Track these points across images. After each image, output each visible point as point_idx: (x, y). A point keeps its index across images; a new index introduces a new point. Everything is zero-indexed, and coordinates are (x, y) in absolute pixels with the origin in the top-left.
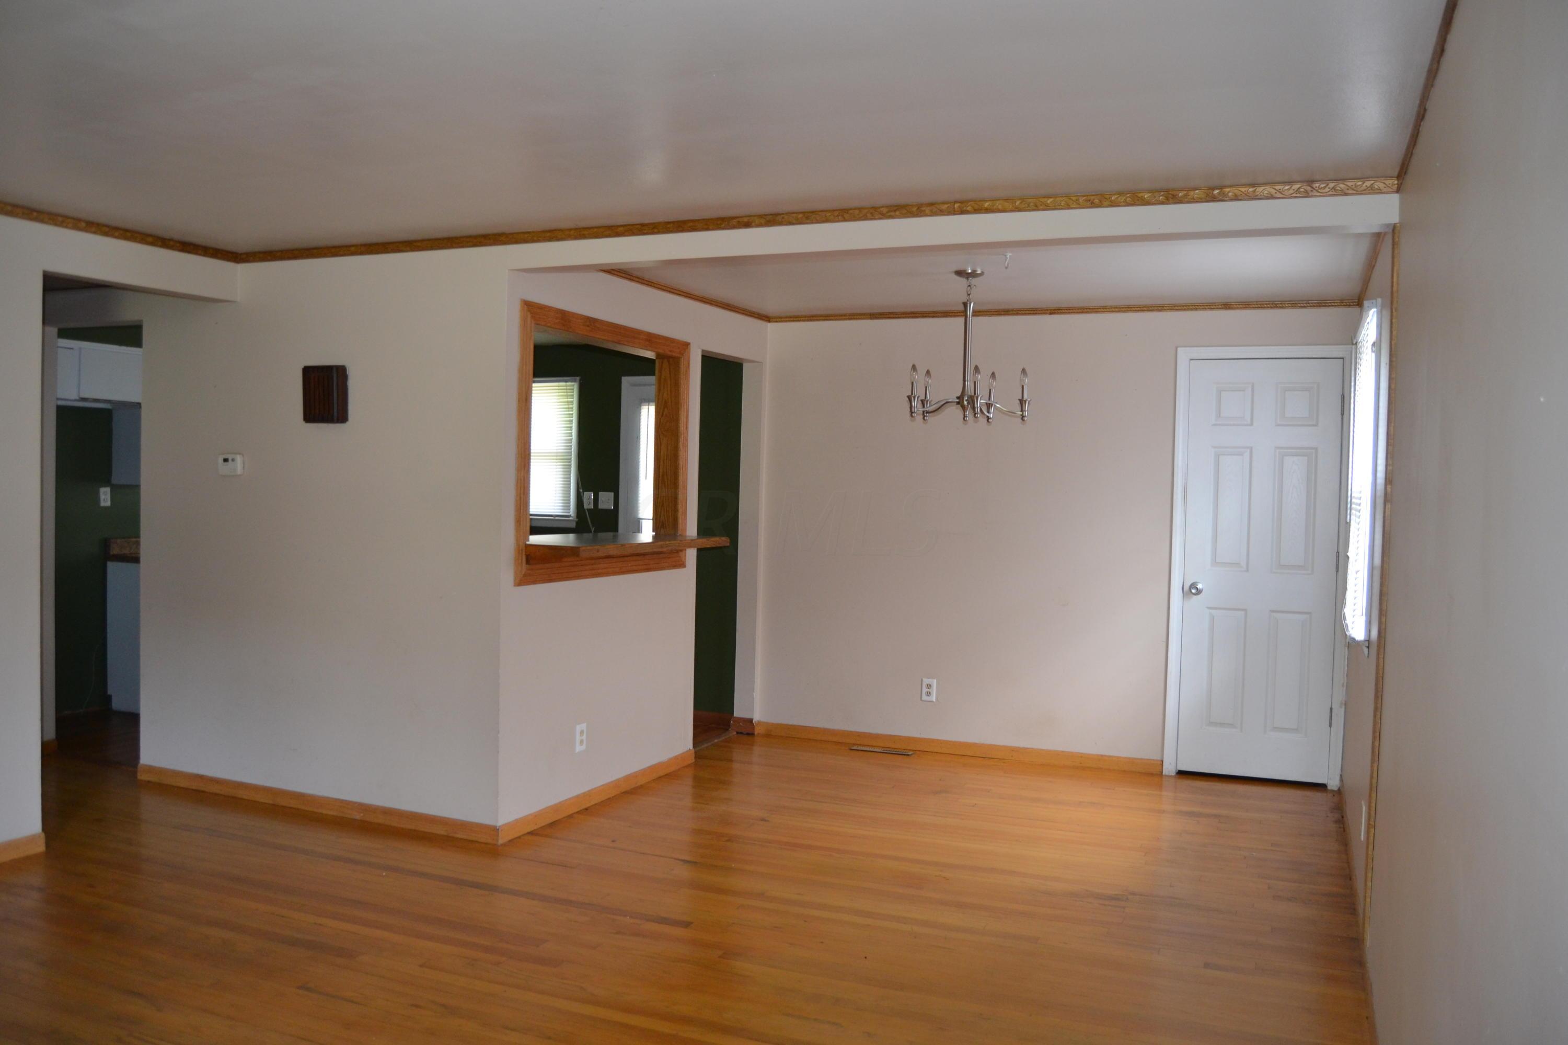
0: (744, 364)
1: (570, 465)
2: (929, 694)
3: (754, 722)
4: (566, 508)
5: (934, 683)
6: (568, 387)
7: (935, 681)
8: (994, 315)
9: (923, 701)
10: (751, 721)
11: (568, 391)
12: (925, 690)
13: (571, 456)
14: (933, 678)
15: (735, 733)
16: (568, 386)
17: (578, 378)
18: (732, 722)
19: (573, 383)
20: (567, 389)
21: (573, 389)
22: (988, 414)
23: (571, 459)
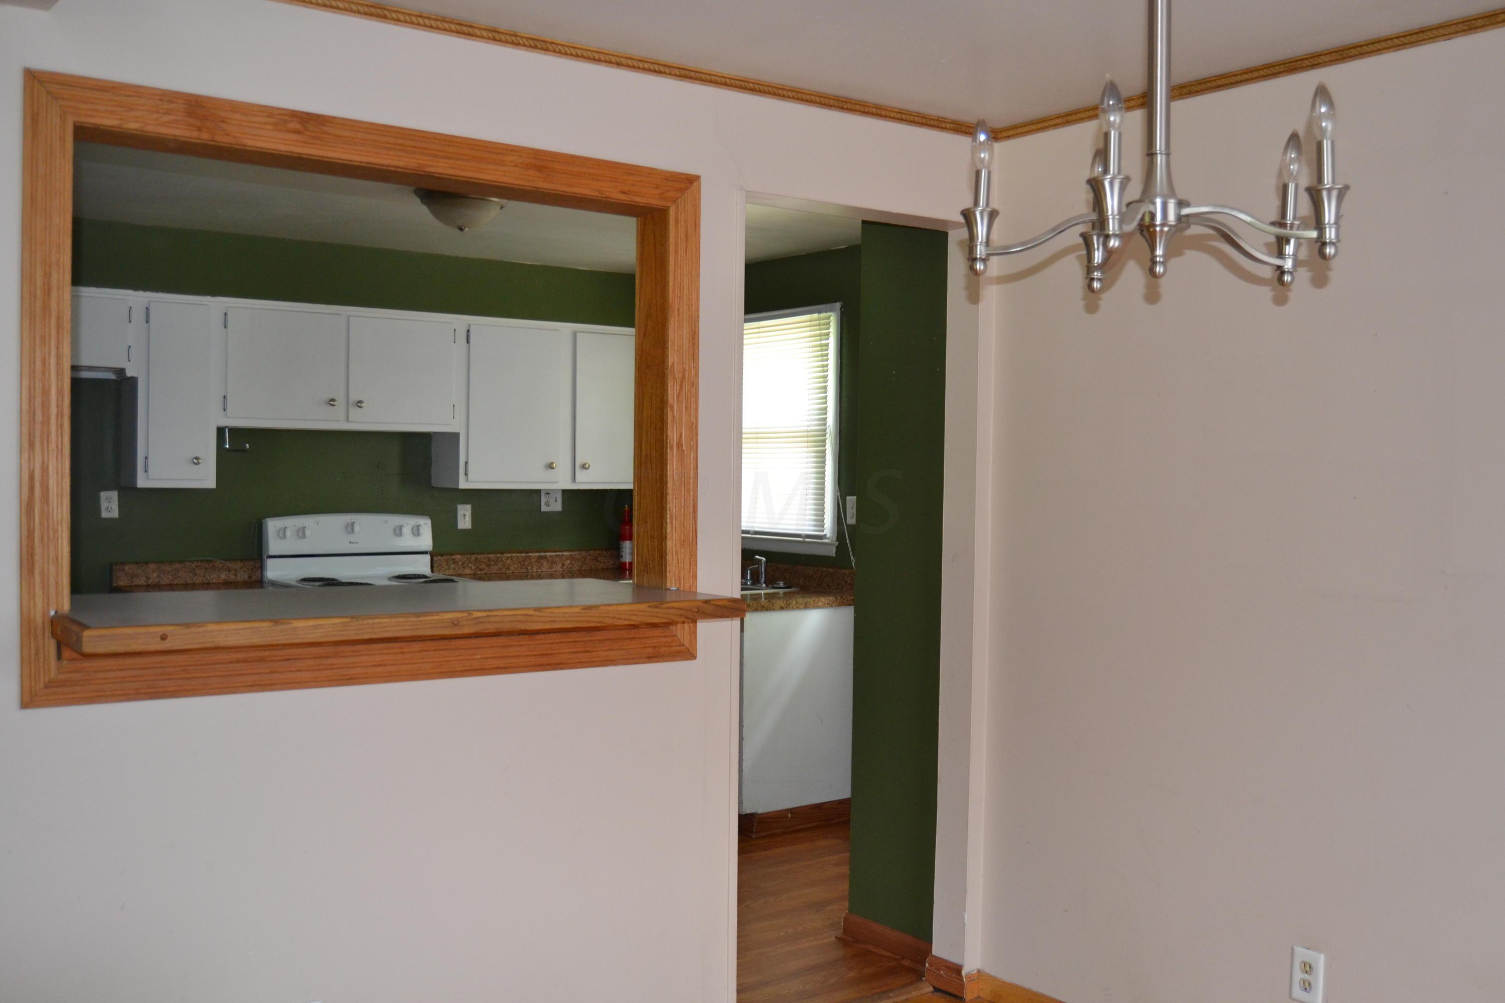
0: (949, 232)
1: (824, 451)
2: (1307, 986)
3: (964, 973)
4: (818, 523)
5: (1320, 961)
6: (822, 322)
7: (1322, 956)
8: (1457, 32)
9: (1294, 1000)
10: (957, 970)
11: (822, 327)
12: (1298, 975)
13: (825, 435)
14: (1318, 950)
15: (931, 989)
16: (823, 319)
17: (838, 305)
18: (927, 965)
19: (829, 314)
20: (819, 325)
21: (829, 324)
22: (1278, 262)
23: (824, 441)
